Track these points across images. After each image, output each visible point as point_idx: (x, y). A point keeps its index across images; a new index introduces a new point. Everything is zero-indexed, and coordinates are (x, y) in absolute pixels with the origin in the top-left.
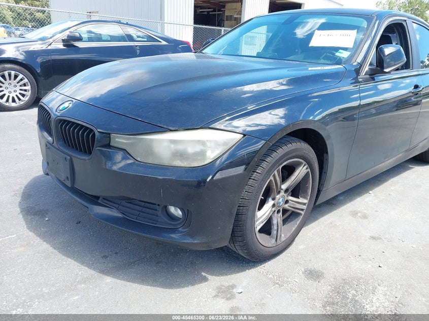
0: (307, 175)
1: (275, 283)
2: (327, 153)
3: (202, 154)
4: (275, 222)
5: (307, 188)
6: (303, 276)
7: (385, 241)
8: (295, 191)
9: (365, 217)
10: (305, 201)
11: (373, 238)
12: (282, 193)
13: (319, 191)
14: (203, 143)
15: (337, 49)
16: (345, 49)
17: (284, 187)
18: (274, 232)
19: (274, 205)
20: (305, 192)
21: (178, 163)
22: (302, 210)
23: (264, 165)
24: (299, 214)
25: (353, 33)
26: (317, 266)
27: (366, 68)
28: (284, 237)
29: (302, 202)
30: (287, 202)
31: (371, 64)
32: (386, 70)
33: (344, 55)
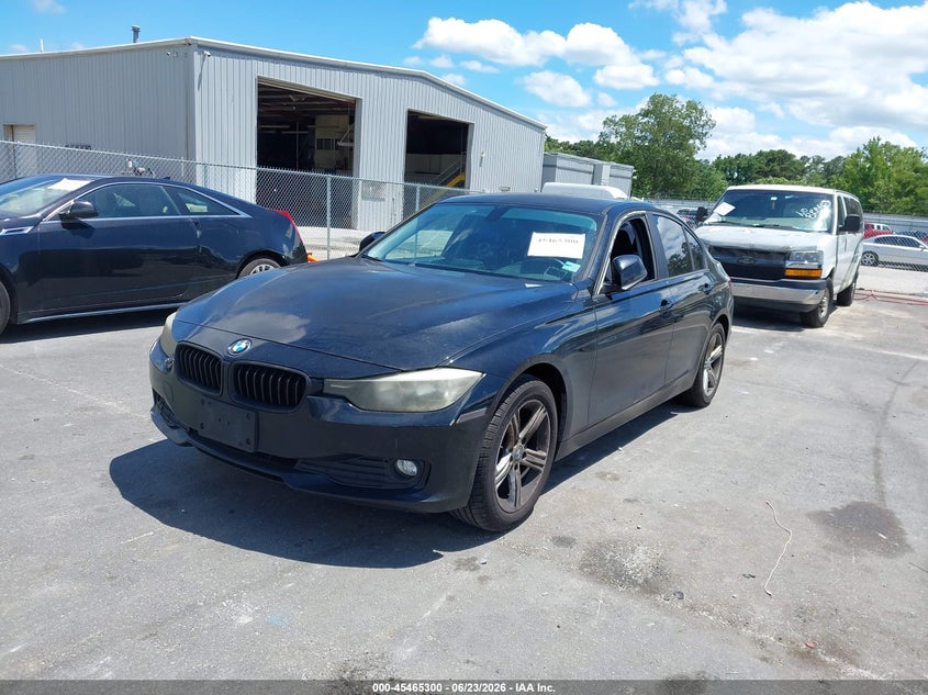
0: (545, 420)
1: (521, 553)
2: (565, 392)
3: (437, 396)
4: (513, 480)
5: (546, 438)
6: (551, 543)
7: (643, 503)
8: (533, 442)
9: (616, 478)
10: (545, 454)
11: (628, 500)
12: (520, 443)
13: (558, 443)
14: (436, 384)
15: (565, 260)
16: (574, 261)
17: (521, 435)
18: (512, 493)
19: (511, 459)
20: (543, 443)
21: (414, 408)
22: (541, 466)
23: (503, 406)
24: (538, 472)
25: (581, 238)
26: (566, 533)
27: (601, 285)
28: (523, 502)
29: (541, 456)
30: (524, 455)
31: (606, 280)
32: (625, 288)
33: (573, 268)
